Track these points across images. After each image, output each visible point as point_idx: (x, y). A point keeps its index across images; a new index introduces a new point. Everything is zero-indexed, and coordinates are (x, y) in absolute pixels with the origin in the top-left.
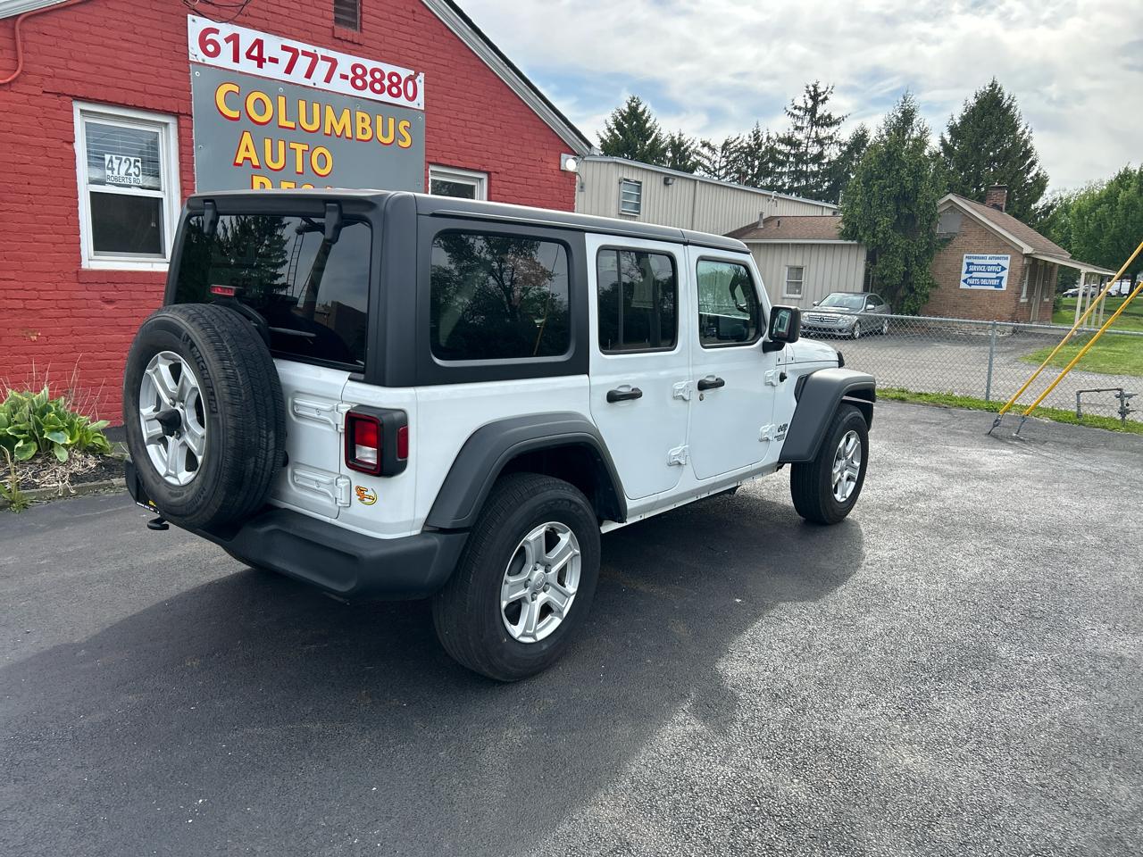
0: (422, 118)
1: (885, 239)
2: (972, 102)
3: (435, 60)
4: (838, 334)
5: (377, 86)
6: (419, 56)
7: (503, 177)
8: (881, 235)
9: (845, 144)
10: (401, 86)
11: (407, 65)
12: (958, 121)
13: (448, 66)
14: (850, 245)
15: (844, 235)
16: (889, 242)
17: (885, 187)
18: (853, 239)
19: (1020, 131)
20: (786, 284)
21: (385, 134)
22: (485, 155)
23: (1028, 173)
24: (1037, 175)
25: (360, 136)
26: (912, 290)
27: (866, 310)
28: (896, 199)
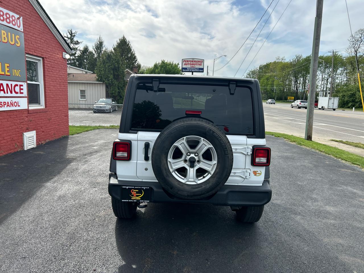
0: (23, 35)
1: (112, 82)
2: (119, 41)
3: (25, 13)
4: (106, 111)
5: (8, 20)
6: (20, 10)
7: (48, 60)
8: (111, 81)
9: (82, 51)
10: (16, 21)
11: (17, 13)
12: (115, 46)
13: (29, 15)
14: (100, 83)
15: (98, 80)
16: (113, 82)
17: (110, 66)
18: (101, 82)
19: (132, 51)
20: (80, 96)
21: (12, 41)
22: (42, 51)
23: (135, 63)
24: (138, 64)
25: (3, 41)
26: (121, 97)
27: (112, 103)
28: (113, 70)
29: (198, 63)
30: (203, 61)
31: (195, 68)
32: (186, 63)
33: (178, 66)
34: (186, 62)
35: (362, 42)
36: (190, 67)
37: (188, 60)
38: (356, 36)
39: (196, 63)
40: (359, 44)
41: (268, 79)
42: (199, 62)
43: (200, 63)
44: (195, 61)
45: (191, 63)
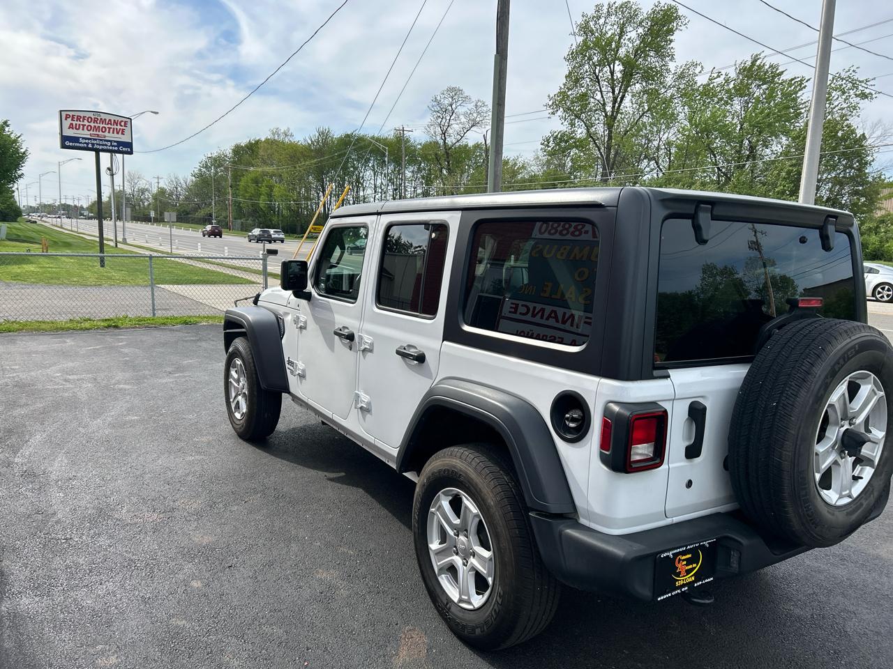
29: (112, 127)
30: (129, 124)
31: (105, 140)
32: (74, 123)
33: (7, 129)
34: (72, 120)
35: (454, 115)
36: (89, 137)
37: (82, 114)
38: (442, 100)
39: (106, 126)
40: (448, 118)
41: (256, 181)
42: (116, 123)
43: (119, 127)
44: (103, 121)
45: (92, 124)
